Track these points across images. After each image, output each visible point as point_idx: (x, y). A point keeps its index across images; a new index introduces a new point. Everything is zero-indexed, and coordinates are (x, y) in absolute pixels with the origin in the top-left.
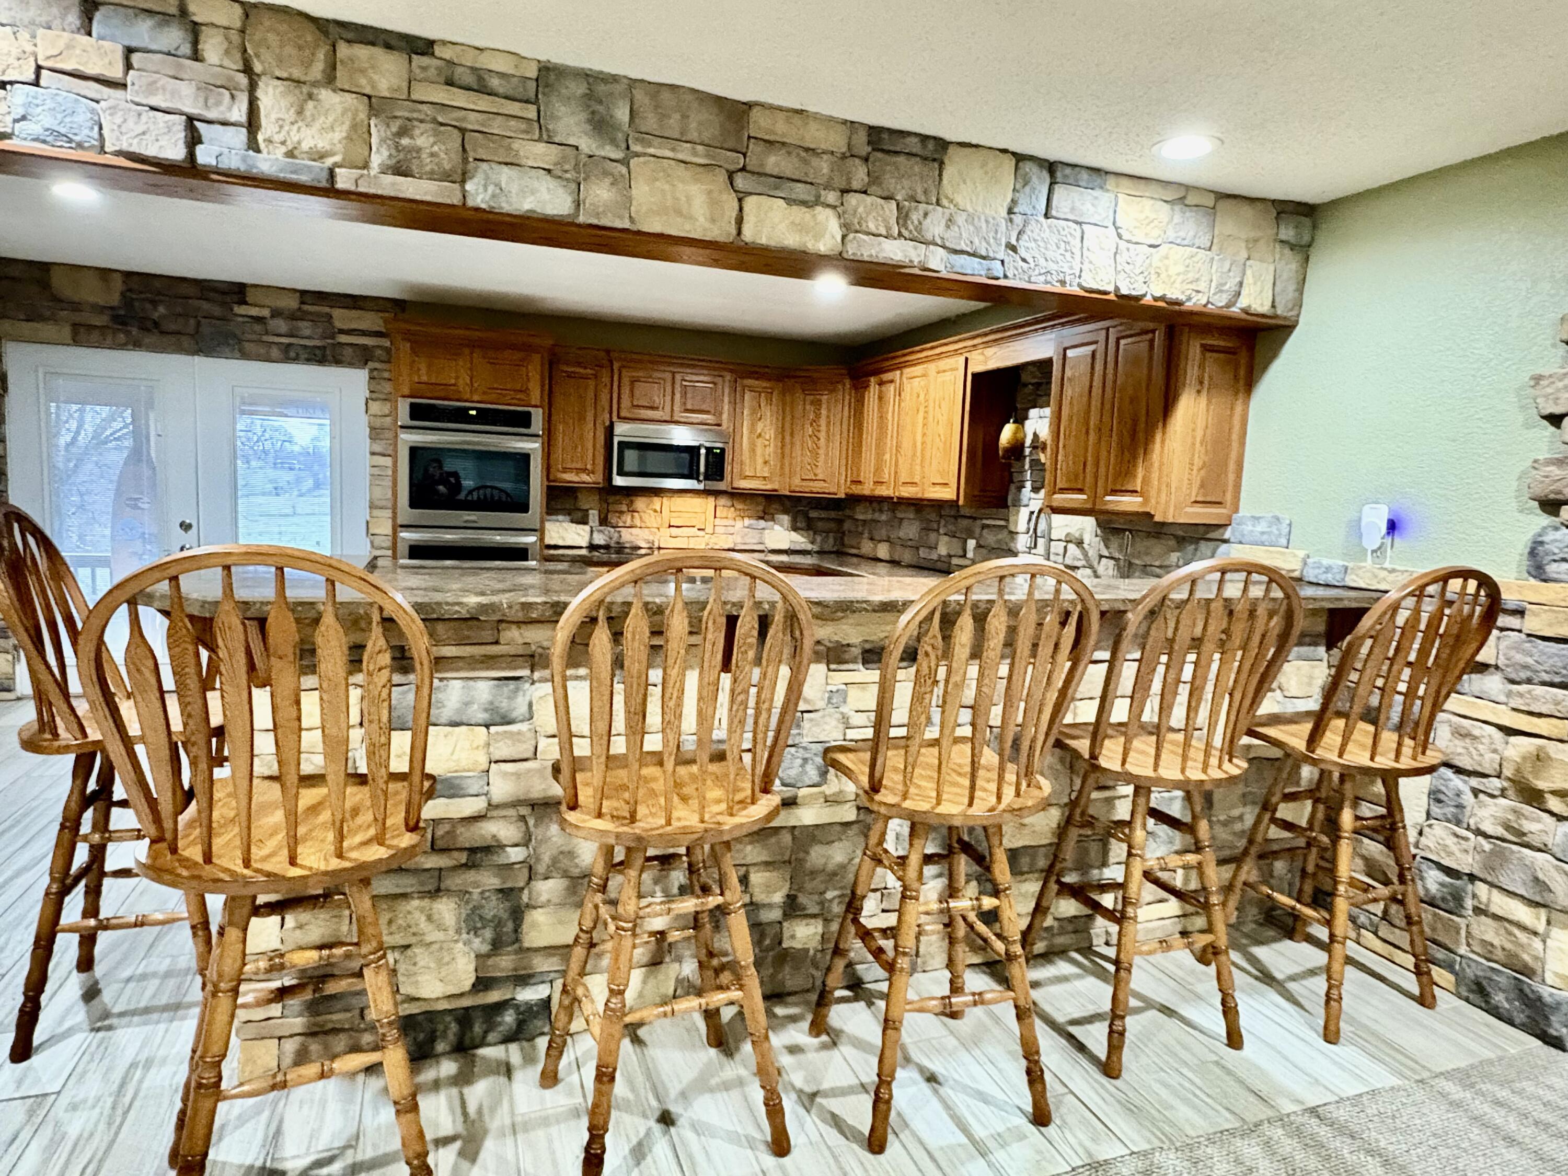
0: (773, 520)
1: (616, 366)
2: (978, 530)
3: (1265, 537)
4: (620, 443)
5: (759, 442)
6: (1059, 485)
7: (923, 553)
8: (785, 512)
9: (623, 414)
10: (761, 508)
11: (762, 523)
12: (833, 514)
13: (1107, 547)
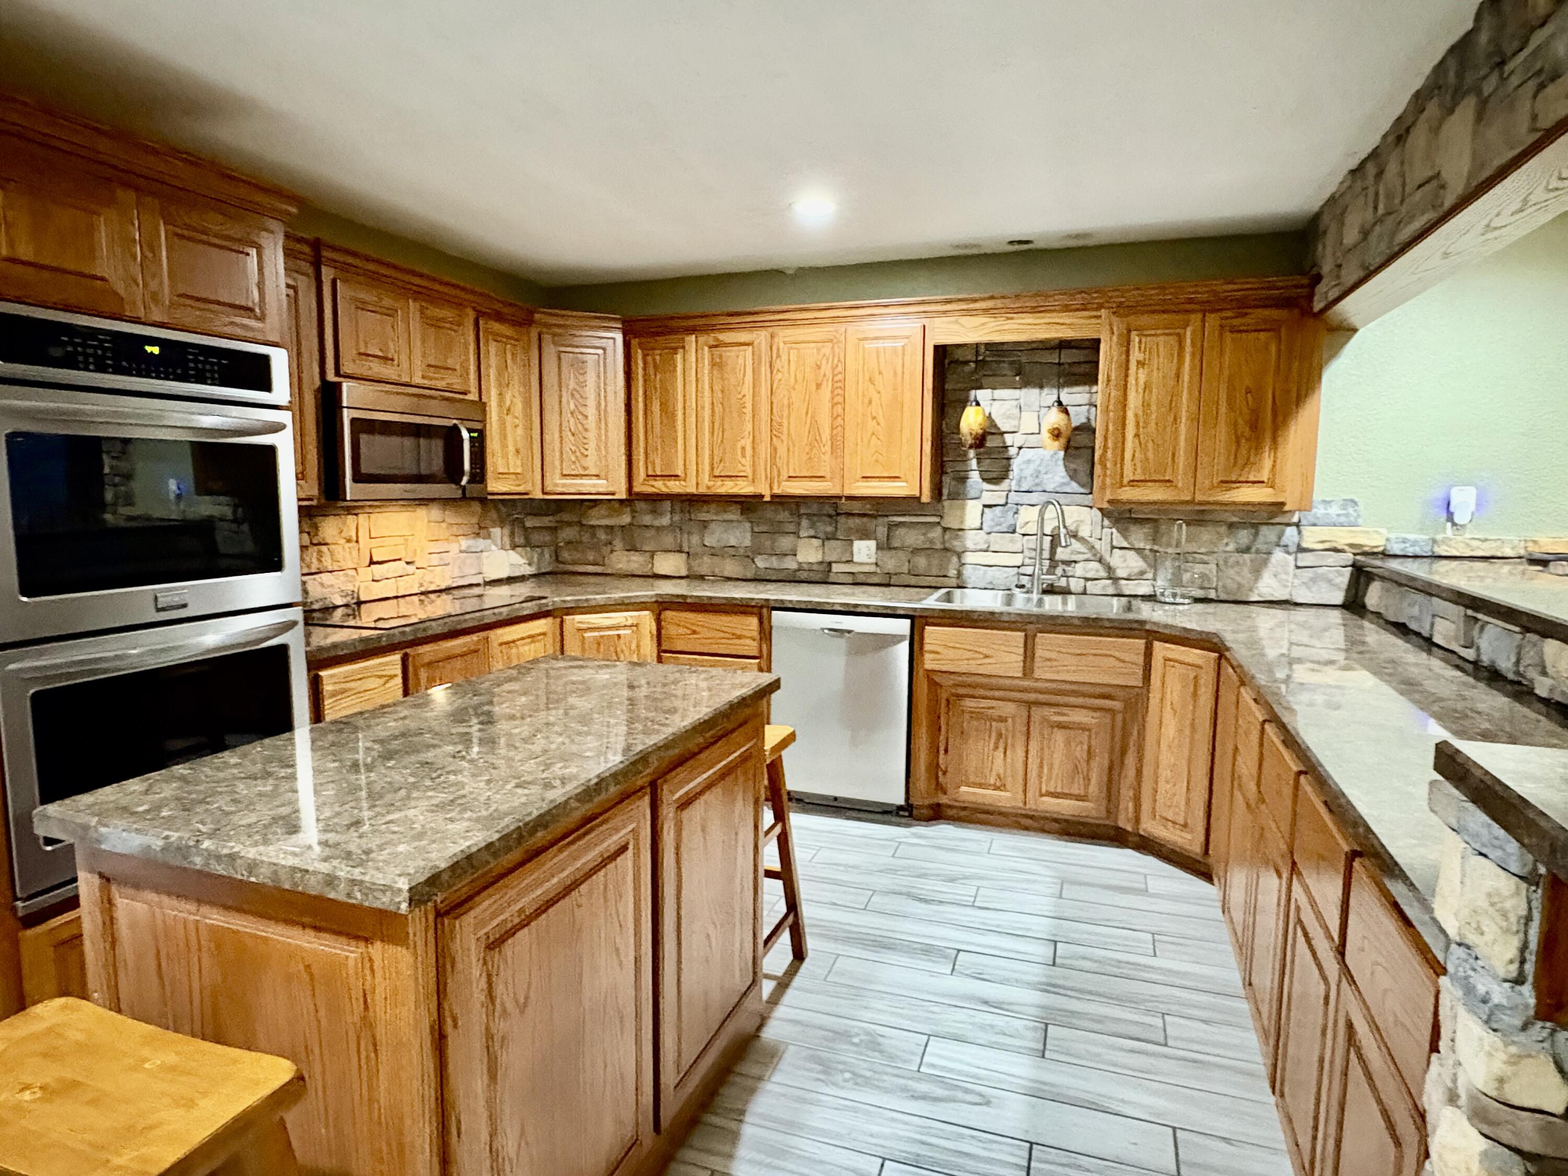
0: (489, 536)
1: (327, 274)
2: (882, 531)
3: (1342, 519)
4: (353, 421)
5: (509, 419)
6: (1128, 475)
7: (761, 562)
8: (502, 523)
9: (347, 368)
10: (475, 520)
11: (481, 543)
12: (546, 521)
13: (1126, 538)
